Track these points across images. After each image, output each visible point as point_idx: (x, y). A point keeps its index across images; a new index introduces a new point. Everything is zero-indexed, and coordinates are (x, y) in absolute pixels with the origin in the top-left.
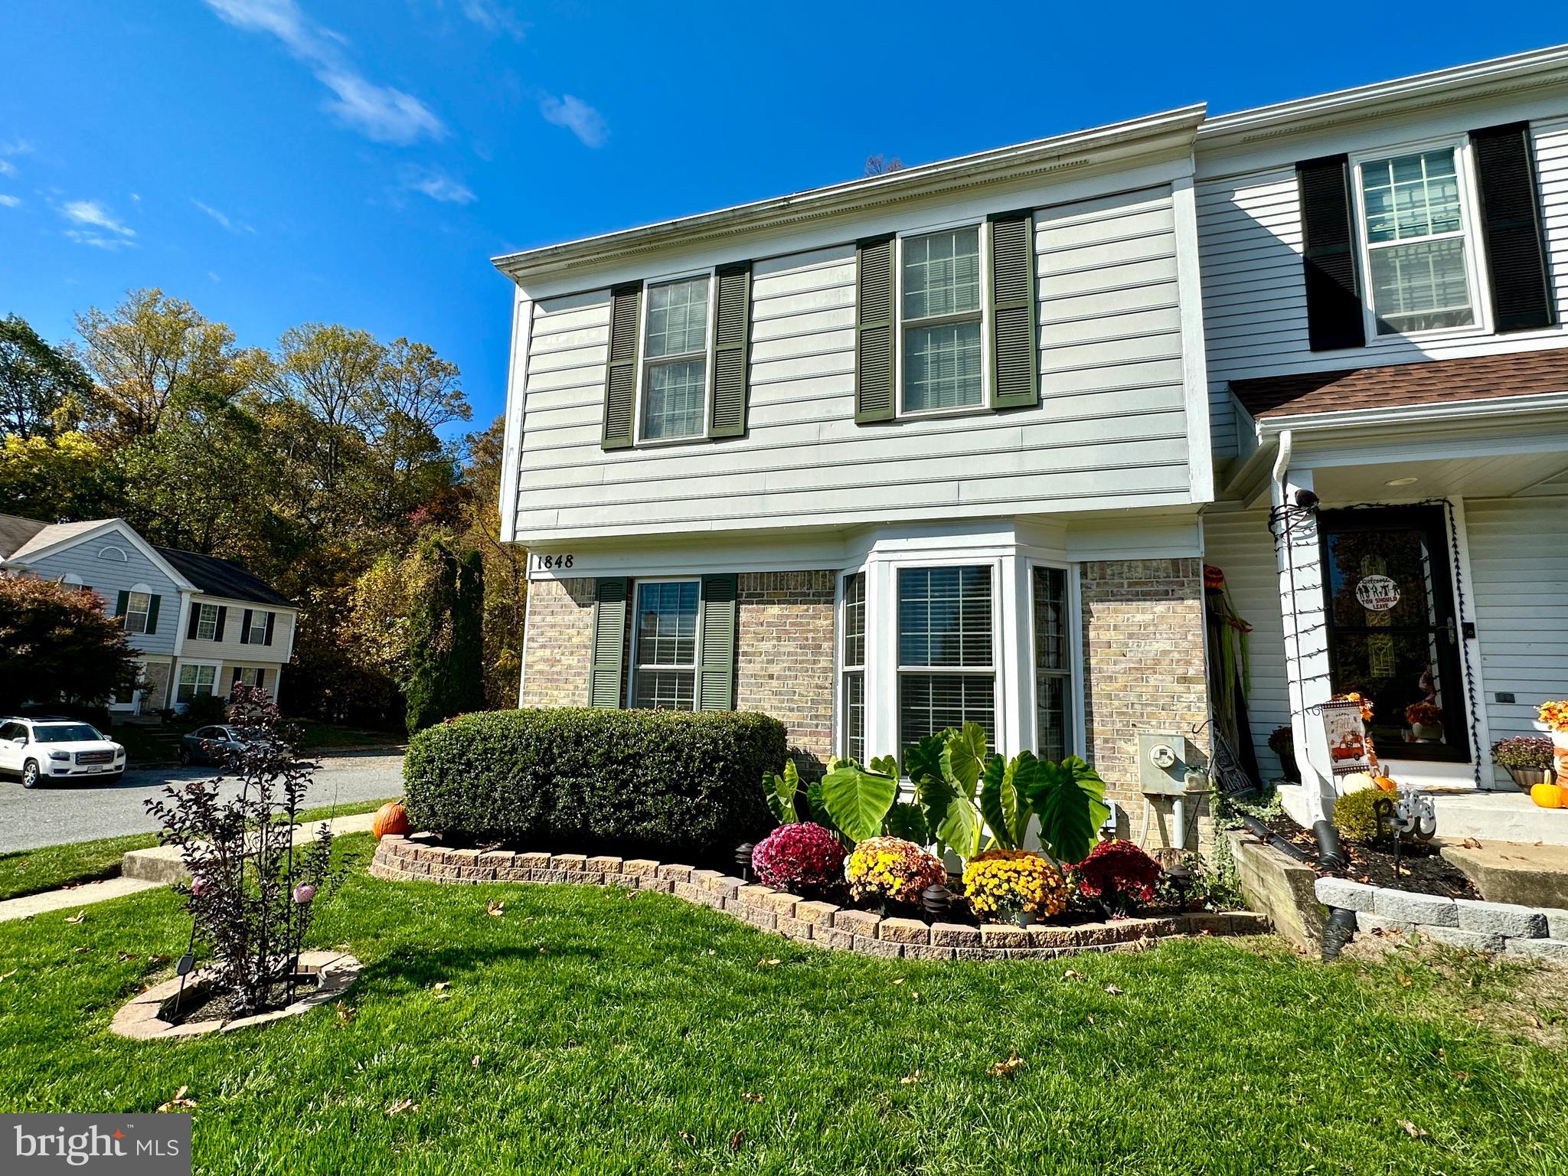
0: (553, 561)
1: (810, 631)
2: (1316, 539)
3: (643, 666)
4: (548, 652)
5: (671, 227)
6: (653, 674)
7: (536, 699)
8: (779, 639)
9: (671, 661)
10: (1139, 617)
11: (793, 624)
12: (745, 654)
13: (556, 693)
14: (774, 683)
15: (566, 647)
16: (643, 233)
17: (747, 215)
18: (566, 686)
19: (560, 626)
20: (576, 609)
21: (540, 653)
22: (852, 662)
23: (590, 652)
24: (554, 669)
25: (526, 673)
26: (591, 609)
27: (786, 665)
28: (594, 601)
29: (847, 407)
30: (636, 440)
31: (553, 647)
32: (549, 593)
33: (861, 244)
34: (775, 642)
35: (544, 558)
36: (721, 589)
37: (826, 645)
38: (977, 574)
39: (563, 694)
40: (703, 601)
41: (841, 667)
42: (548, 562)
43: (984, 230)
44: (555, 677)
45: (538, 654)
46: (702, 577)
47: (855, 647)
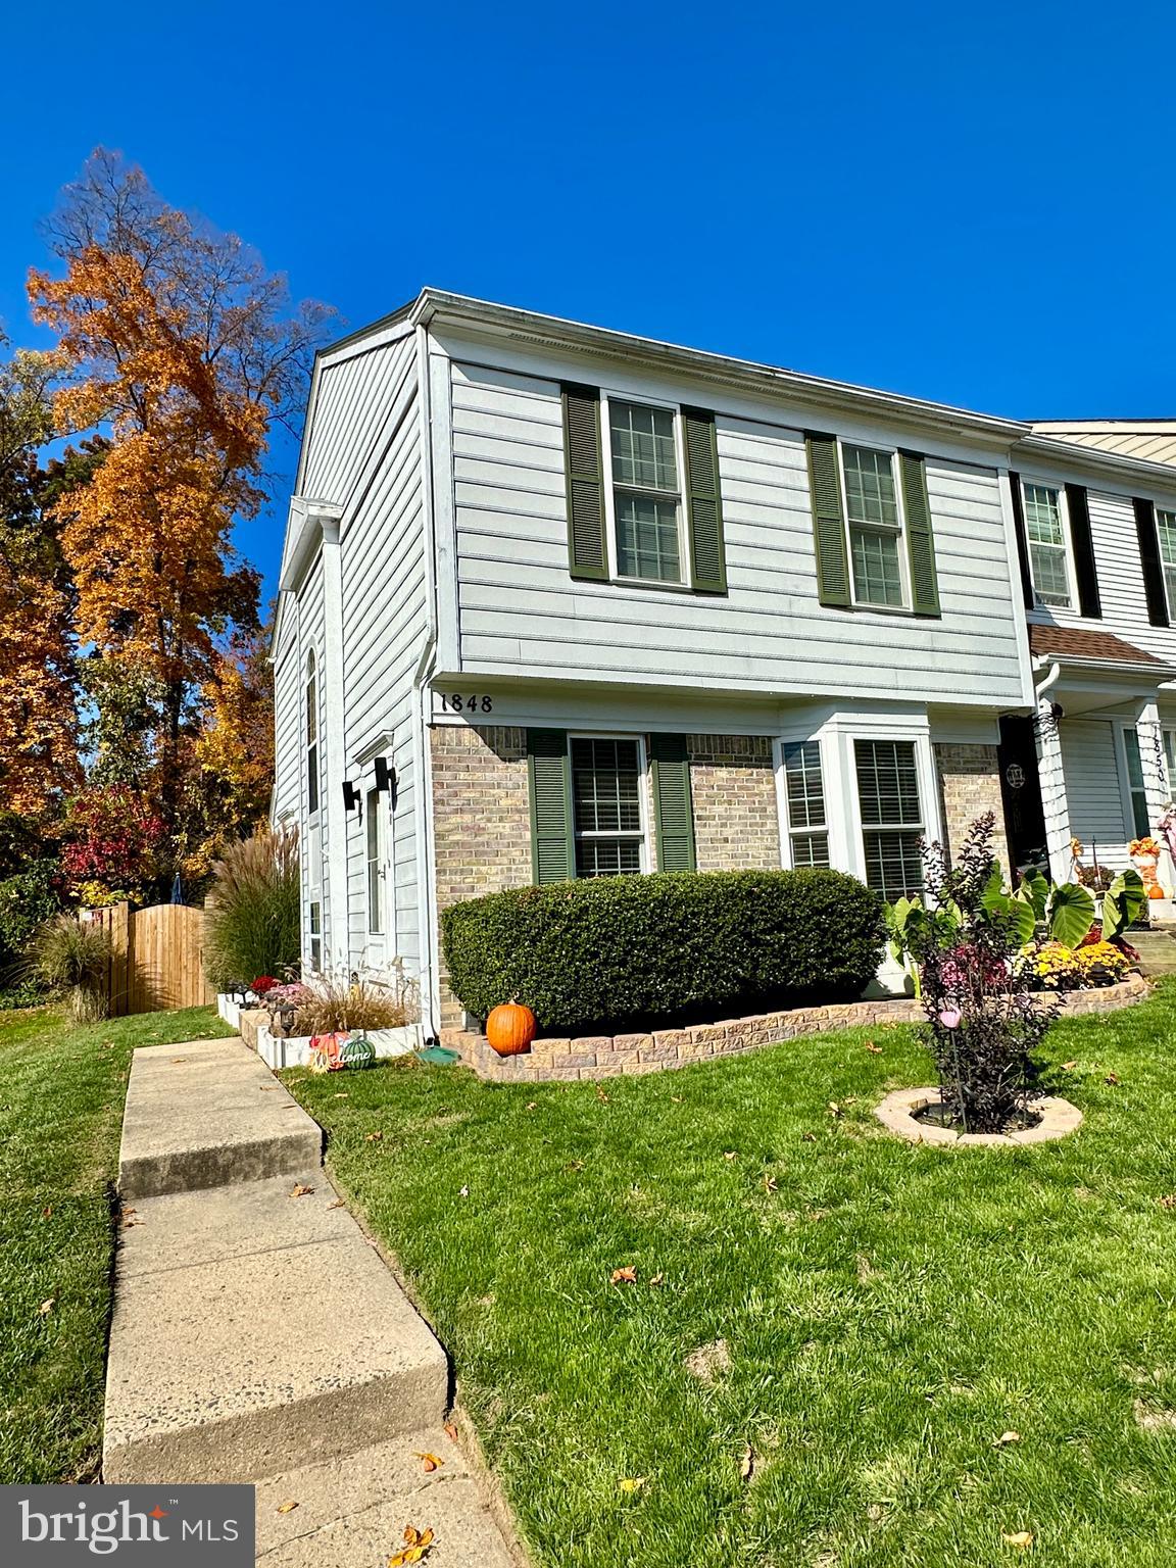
0: (464, 703)
1: (757, 795)
2: (1057, 737)
3: (585, 833)
4: (467, 818)
5: (663, 349)
6: (591, 840)
7: (458, 878)
8: (730, 803)
9: (615, 828)
10: (972, 787)
11: (740, 788)
12: (700, 818)
13: (484, 868)
14: (729, 846)
15: (491, 812)
16: (632, 342)
17: (735, 371)
18: (497, 860)
19: (480, 784)
20: (501, 765)
21: (455, 819)
22: (804, 823)
23: (527, 819)
24: (479, 839)
25: (436, 846)
26: (523, 766)
27: (738, 828)
28: (523, 755)
29: (813, 587)
30: (613, 575)
31: (474, 812)
32: (459, 743)
33: (810, 436)
34: (726, 806)
35: (449, 697)
36: (671, 749)
37: (770, 809)
38: (906, 749)
39: (494, 869)
40: (655, 762)
41: (785, 829)
42: (456, 702)
43: (896, 460)
44: (481, 849)
45: (453, 820)
46: (646, 735)
47: (808, 810)
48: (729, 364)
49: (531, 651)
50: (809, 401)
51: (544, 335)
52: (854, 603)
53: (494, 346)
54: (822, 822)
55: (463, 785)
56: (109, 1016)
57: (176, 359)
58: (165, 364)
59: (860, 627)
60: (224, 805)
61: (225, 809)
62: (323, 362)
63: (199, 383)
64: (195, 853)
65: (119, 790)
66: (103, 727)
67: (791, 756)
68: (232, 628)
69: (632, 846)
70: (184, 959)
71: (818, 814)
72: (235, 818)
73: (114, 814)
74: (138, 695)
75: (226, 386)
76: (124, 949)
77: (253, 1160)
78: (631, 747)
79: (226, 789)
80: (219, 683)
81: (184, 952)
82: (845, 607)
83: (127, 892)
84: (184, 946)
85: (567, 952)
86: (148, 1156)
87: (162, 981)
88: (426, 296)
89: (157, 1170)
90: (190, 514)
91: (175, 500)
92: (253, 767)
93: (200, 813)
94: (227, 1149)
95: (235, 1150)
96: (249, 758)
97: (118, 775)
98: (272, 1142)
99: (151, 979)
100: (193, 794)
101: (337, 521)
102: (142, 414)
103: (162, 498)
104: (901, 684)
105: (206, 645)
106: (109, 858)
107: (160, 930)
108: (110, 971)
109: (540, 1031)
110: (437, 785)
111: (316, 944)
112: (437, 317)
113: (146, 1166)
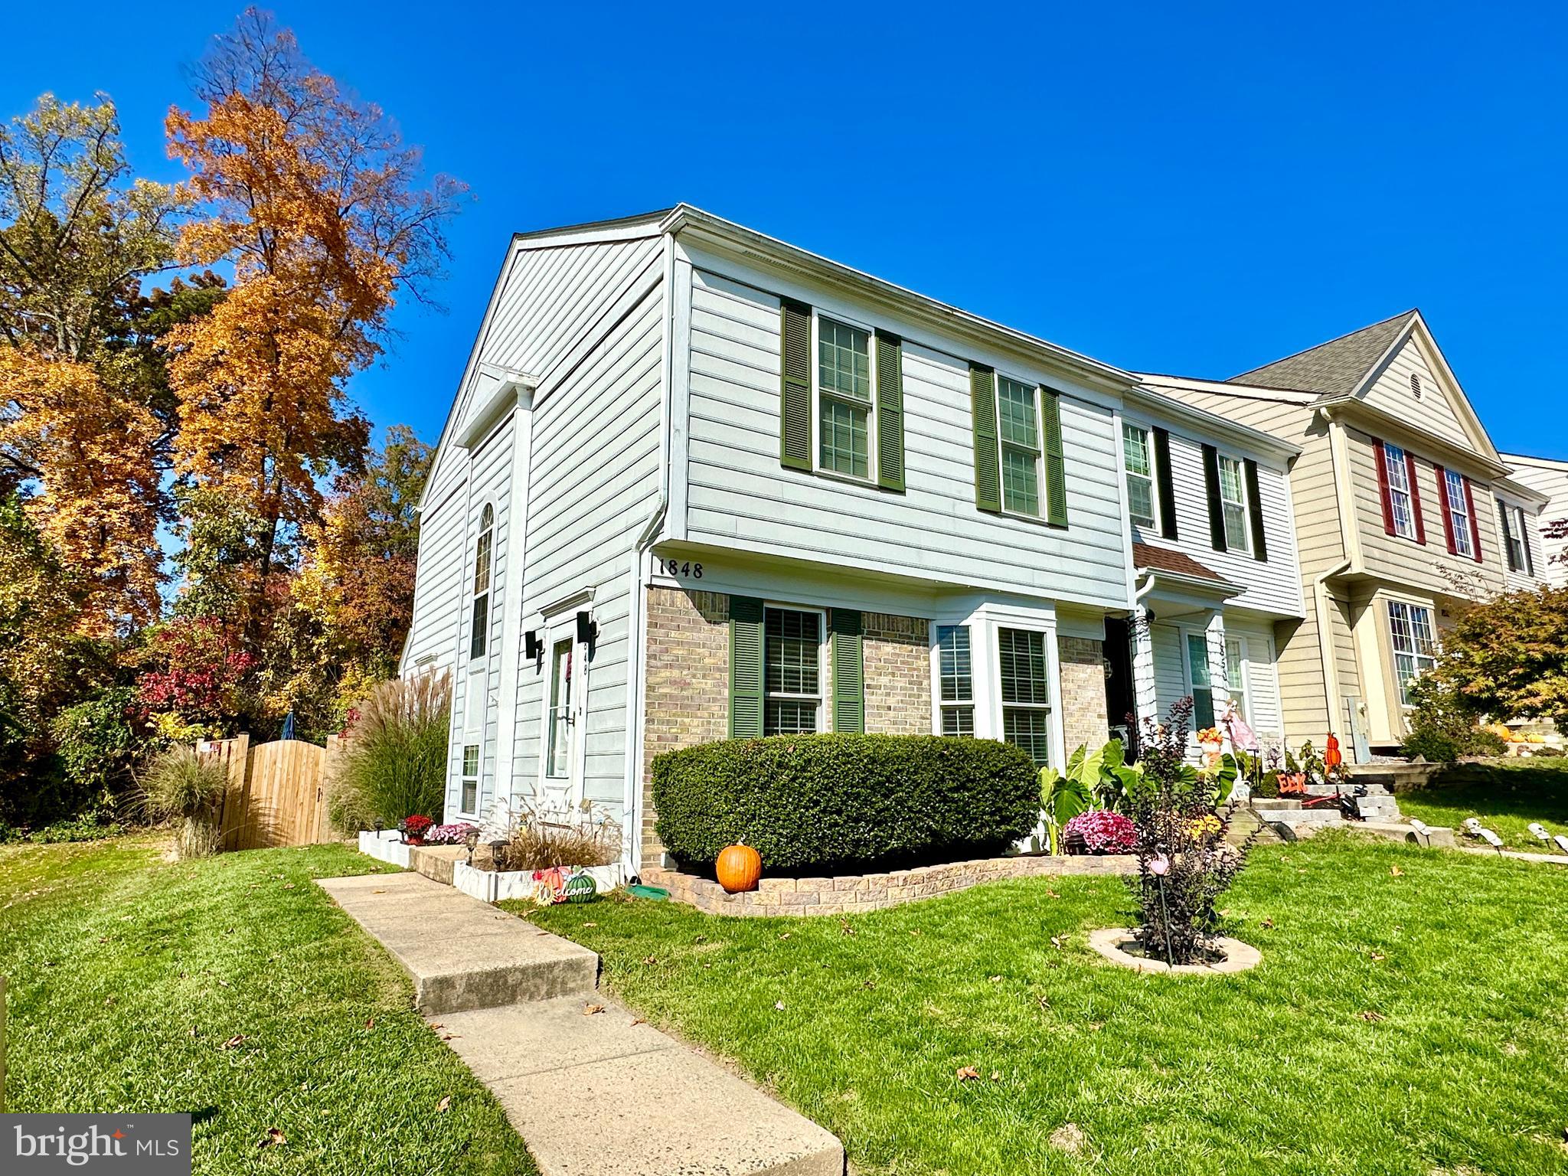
0: (679, 568)
1: (915, 669)
2: (1149, 638)
3: (772, 694)
4: (676, 673)
5: (867, 280)
6: (777, 700)
7: (665, 728)
8: (893, 674)
9: (798, 691)
10: (1082, 676)
11: (903, 663)
12: (869, 686)
13: (687, 720)
14: (892, 713)
15: (696, 669)
16: (844, 271)
17: (922, 305)
18: (699, 713)
19: (688, 643)
20: (707, 627)
21: (665, 674)
22: (953, 697)
23: (726, 676)
24: (685, 693)
25: (647, 697)
26: (725, 629)
27: (900, 698)
28: (727, 620)
29: (971, 493)
30: (816, 467)
31: (681, 668)
32: (673, 604)
33: (973, 365)
34: (890, 677)
35: (667, 562)
36: (848, 623)
37: (925, 683)
38: (1038, 637)
39: (696, 722)
40: (835, 633)
41: (937, 701)
42: (672, 567)
43: (1038, 393)
44: (686, 702)
45: (663, 675)
46: (827, 609)
47: (957, 686)
48: (919, 299)
49: (745, 527)
50: (976, 338)
51: (773, 256)
52: (1003, 511)
53: (728, 259)
54: (970, 697)
55: (674, 642)
56: (219, 851)
57: (314, 211)
58: (300, 215)
59: (1005, 531)
60: (313, 645)
61: (315, 648)
62: (519, 244)
63: (333, 240)
64: (280, 691)
65: (207, 620)
66: (195, 558)
67: (944, 637)
68: (335, 470)
69: (811, 707)
70: (300, 797)
71: (966, 692)
72: (324, 659)
73: (201, 646)
74: (238, 529)
75: (357, 245)
76: (240, 782)
77: (539, 981)
78: (813, 619)
79: (317, 631)
80: (323, 524)
81: (301, 790)
82: (996, 513)
83: (206, 726)
84: (302, 783)
85: (794, 799)
86: (446, 973)
87: (276, 817)
88: (682, 211)
89: (454, 987)
90: (310, 359)
91: (296, 343)
92: (350, 609)
93: (288, 652)
94: (516, 970)
95: (523, 971)
96: (346, 601)
97: (207, 608)
98: (556, 964)
99: (264, 815)
100: (283, 632)
101: (532, 390)
102: (270, 256)
103: (282, 340)
104: (1037, 582)
105: (309, 486)
106: (190, 689)
107: (279, 765)
108: (223, 804)
110: (652, 640)
111: (470, 786)
112: (687, 229)
113: (444, 984)
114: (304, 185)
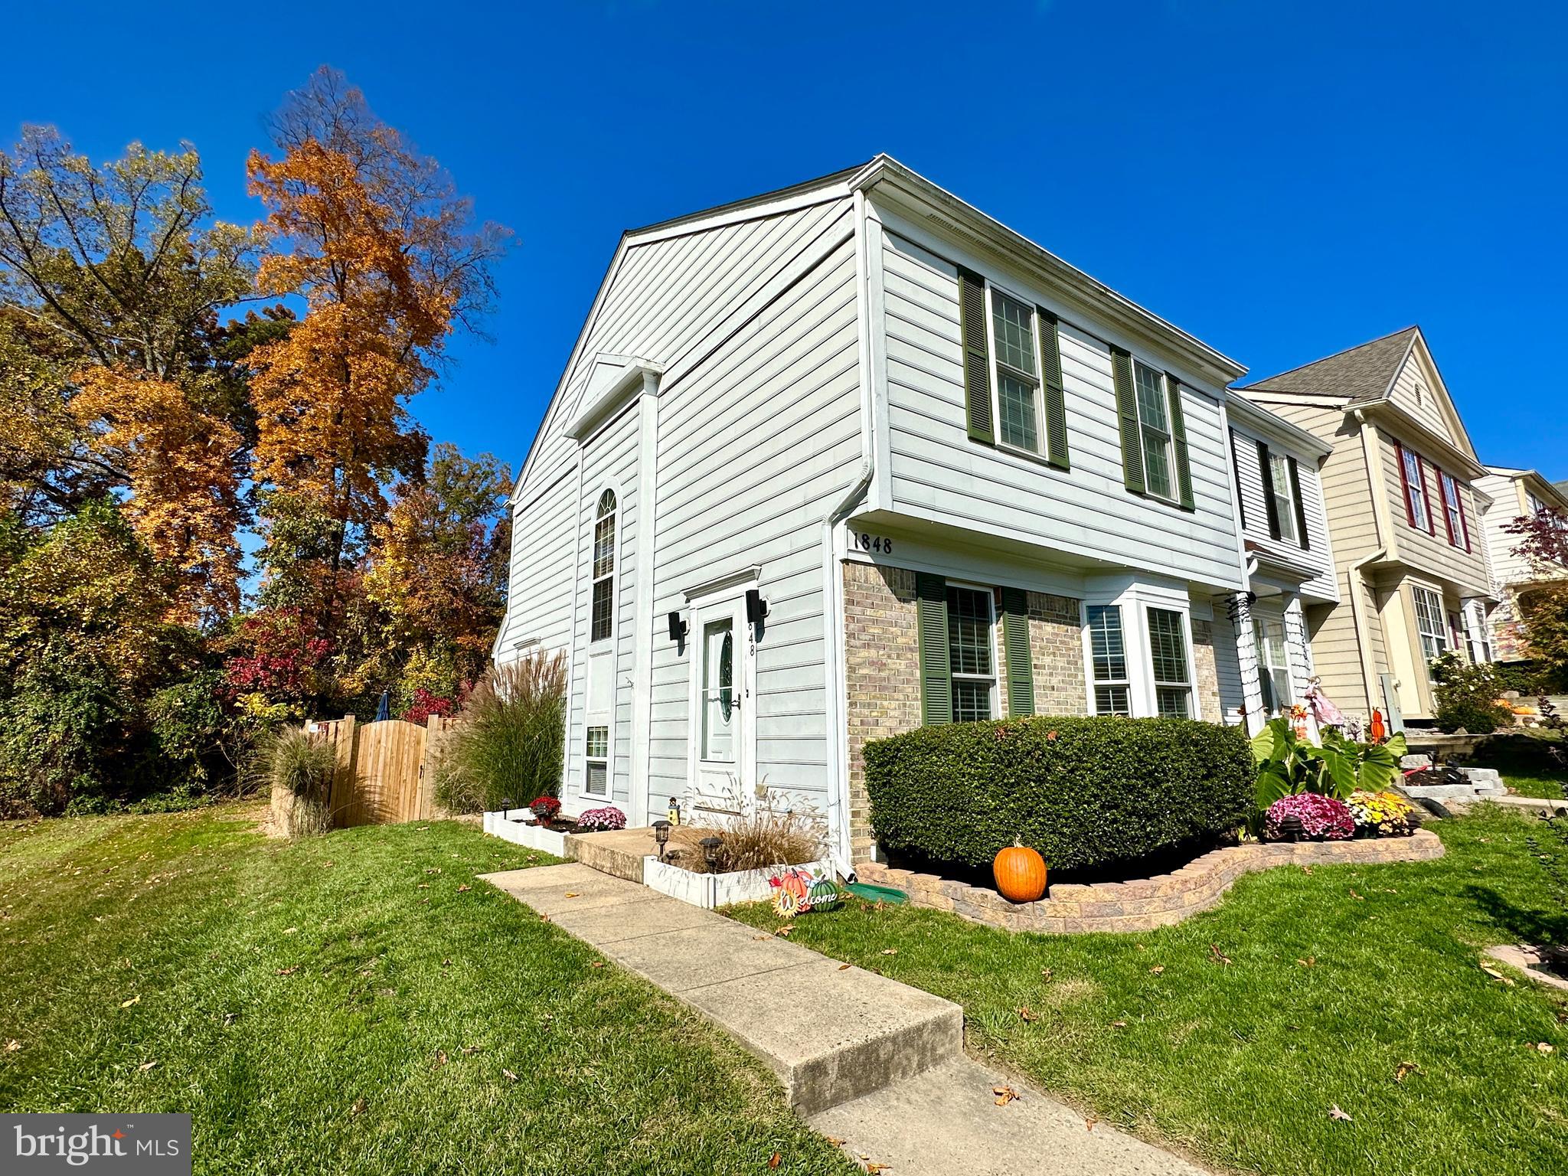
0: (871, 542)
1: (1071, 649)
2: (1248, 619)
3: (957, 675)
4: (873, 653)
6: (961, 681)
7: (866, 712)
8: (1054, 654)
9: (973, 671)
11: (1062, 642)
12: (1036, 666)
13: (885, 703)
14: (1055, 693)
15: (891, 649)
16: (1020, 241)
18: (896, 695)
19: (882, 621)
20: (898, 604)
21: (864, 653)
22: (1106, 677)
23: (917, 656)
24: (883, 674)
25: (849, 678)
26: (913, 607)
27: (1060, 678)
28: (916, 597)
29: (1119, 473)
30: (998, 440)
31: (878, 648)
32: (866, 581)
33: (1113, 348)
34: (1052, 657)
35: (860, 536)
36: (1015, 603)
37: (1080, 662)
38: (1176, 615)
39: (894, 704)
40: (1006, 613)
41: (1091, 681)
42: (865, 541)
43: (1164, 379)
44: (883, 684)
45: (862, 655)
46: (996, 589)
47: (1110, 665)
48: (1080, 277)
49: (943, 500)
52: (1147, 492)
53: (912, 222)
54: (1124, 676)
55: (869, 620)
56: (330, 828)
57: (382, 245)
58: (369, 248)
59: (1147, 511)
60: (382, 632)
61: (383, 635)
62: (630, 241)
63: (397, 272)
64: (353, 673)
65: (288, 609)
66: (276, 554)
67: (1094, 618)
68: (398, 478)
69: (985, 687)
70: (404, 774)
71: (1120, 670)
72: (392, 645)
73: (283, 633)
74: (315, 528)
75: (417, 277)
76: (347, 761)
77: (909, 1050)
78: (983, 597)
79: (385, 618)
80: (390, 525)
81: (404, 766)
82: (1141, 494)
84: (405, 761)
87: (381, 794)
88: (882, 162)
89: (826, 1074)
90: (377, 378)
91: (365, 365)
92: (416, 601)
93: (360, 639)
94: (887, 1039)
95: (894, 1040)
96: (413, 591)
97: (287, 598)
98: (924, 1025)
99: (370, 792)
100: (355, 620)
101: (658, 377)
102: (341, 287)
103: (353, 361)
104: (1176, 564)
105: (376, 494)
106: (274, 672)
107: (383, 744)
108: (331, 782)
109: (1056, 876)
110: (850, 618)
111: (597, 768)
112: (882, 186)
113: (816, 1069)
114: (373, 222)
